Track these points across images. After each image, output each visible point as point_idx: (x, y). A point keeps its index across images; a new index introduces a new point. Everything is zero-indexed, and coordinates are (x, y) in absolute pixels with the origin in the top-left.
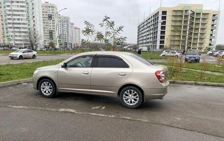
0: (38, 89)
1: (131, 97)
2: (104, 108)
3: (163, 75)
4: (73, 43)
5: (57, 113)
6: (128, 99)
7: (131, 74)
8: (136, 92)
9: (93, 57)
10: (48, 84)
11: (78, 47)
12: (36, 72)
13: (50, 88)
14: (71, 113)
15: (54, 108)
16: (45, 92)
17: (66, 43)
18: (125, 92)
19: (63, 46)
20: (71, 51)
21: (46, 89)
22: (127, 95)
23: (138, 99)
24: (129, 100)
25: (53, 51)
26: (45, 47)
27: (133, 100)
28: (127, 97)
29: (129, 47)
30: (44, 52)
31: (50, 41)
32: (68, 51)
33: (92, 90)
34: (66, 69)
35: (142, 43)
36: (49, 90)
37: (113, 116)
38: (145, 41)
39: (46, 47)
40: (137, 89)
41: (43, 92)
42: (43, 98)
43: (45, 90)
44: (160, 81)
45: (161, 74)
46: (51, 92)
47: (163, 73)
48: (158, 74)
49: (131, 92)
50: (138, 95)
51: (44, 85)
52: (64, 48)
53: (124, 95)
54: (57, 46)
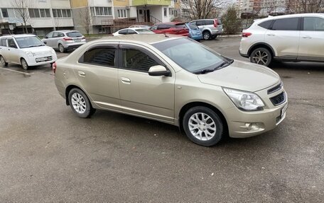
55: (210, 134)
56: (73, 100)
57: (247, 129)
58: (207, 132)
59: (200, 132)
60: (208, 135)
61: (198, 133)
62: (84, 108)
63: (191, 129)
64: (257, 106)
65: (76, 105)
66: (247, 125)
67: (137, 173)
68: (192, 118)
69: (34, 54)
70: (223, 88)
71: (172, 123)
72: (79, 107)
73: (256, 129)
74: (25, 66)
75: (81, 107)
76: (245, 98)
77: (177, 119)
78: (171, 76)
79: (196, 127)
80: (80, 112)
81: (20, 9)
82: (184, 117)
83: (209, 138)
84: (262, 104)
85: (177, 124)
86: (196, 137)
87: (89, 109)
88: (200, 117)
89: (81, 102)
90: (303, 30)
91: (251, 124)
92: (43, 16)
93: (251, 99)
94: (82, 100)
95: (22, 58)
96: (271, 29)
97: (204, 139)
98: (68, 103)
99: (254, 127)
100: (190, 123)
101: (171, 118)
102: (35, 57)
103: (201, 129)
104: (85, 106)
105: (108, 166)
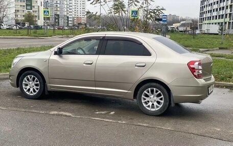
0: (18, 87)
1: (153, 98)
2: (112, 113)
3: (200, 67)
4: (72, 15)
5: (47, 115)
6: (148, 101)
7: (153, 65)
8: (159, 92)
9: (101, 40)
10: (34, 79)
11: (80, 24)
12: (16, 60)
13: (37, 85)
14: (66, 116)
15: (42, 110)
16: (29, 90)
17: (57, 17)
18: (145, 92)
19: (52, 21)
20: (67, 31)
21: (31, 86)
22: (147, 96)
23: (162, 101)
24: (150, 104)
25: (32, 31)
26: (17, 23)
27: (155, 104)
28: (147, 99)
29: (183, 25)
30: (16, 32)
31: (26, 11)
32: (61, 31)
33: (97, 88)
34: (61, 57)
35: (209, 18)
36: (35, 87)
37: (124, 122)
38: (215, 14)
39: (19, 24)
40: (162, 87)
41: (25, 90)
42: (25, 99)
43: (28, 87)
44: (195, 76)
45: (196, 65)
46: (37, 91)
47: (199, 64)
48: (192, 66)
49: (152, 91)
50: (162, 96)
51: (28, 79)
52: (53, 26)
53: (143, 96)
54: (40, 22)
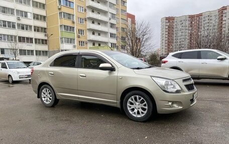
55: (143, 111)
56: (42, 93)
57: (170, 106)
58: (140, 110)
59: (136, 111)
60: (142, 113)
61: (134, 112)
62: (50, 99)
63: (129, 109)
64: (176, 90)
65: (45, 97)
66: (170, 103)
67: (87, 137)
68: (130, 100)
69: (18, 73)
70: (151, 76)
71: (115, 105)
72: (47, 98)
73: (176, 107)
74: (10, 81)
75: (48, 99)
76: (167, 85)
77: (119, 102)
78: (115, 71)
79: (133, 107)
80: (47, 103)
81: (14, 49)
82: (124, 100)
83: (143, 115)
84: (179, 89)
85: (119, 106)
86: (133, 115)
87: (54, 100)
88: (136, 99)
89: (48, 95)
90: (201, 58)
91: (173, 103)
92: (28, 54)
93: (172, 84)
94: (50, 93)
95: (9, 76)
96: (180, 58)
97: (139, 116)
98: (39, 96)
99: (175, 105)
100: (128, 104)
101: (114, 101)
102: (19, 75)
103: (136, 108)
104: (51, 98)
105: (65, 133)
